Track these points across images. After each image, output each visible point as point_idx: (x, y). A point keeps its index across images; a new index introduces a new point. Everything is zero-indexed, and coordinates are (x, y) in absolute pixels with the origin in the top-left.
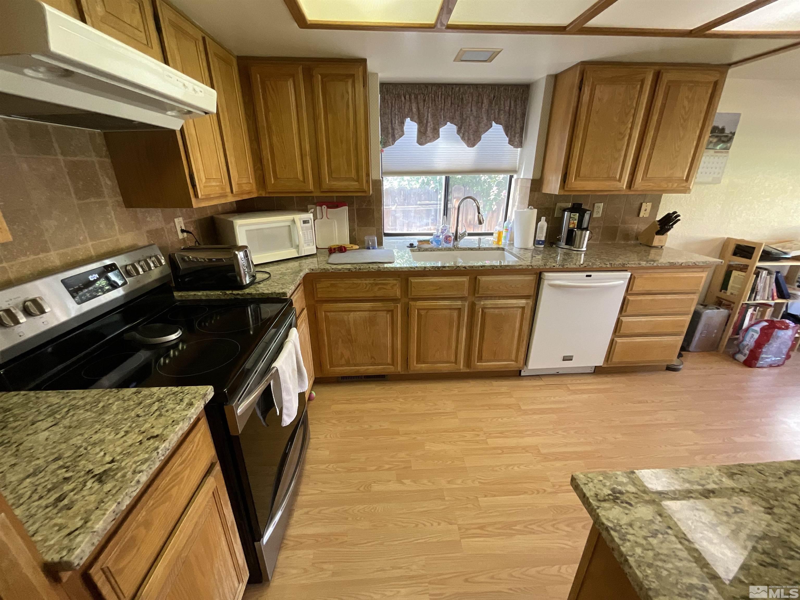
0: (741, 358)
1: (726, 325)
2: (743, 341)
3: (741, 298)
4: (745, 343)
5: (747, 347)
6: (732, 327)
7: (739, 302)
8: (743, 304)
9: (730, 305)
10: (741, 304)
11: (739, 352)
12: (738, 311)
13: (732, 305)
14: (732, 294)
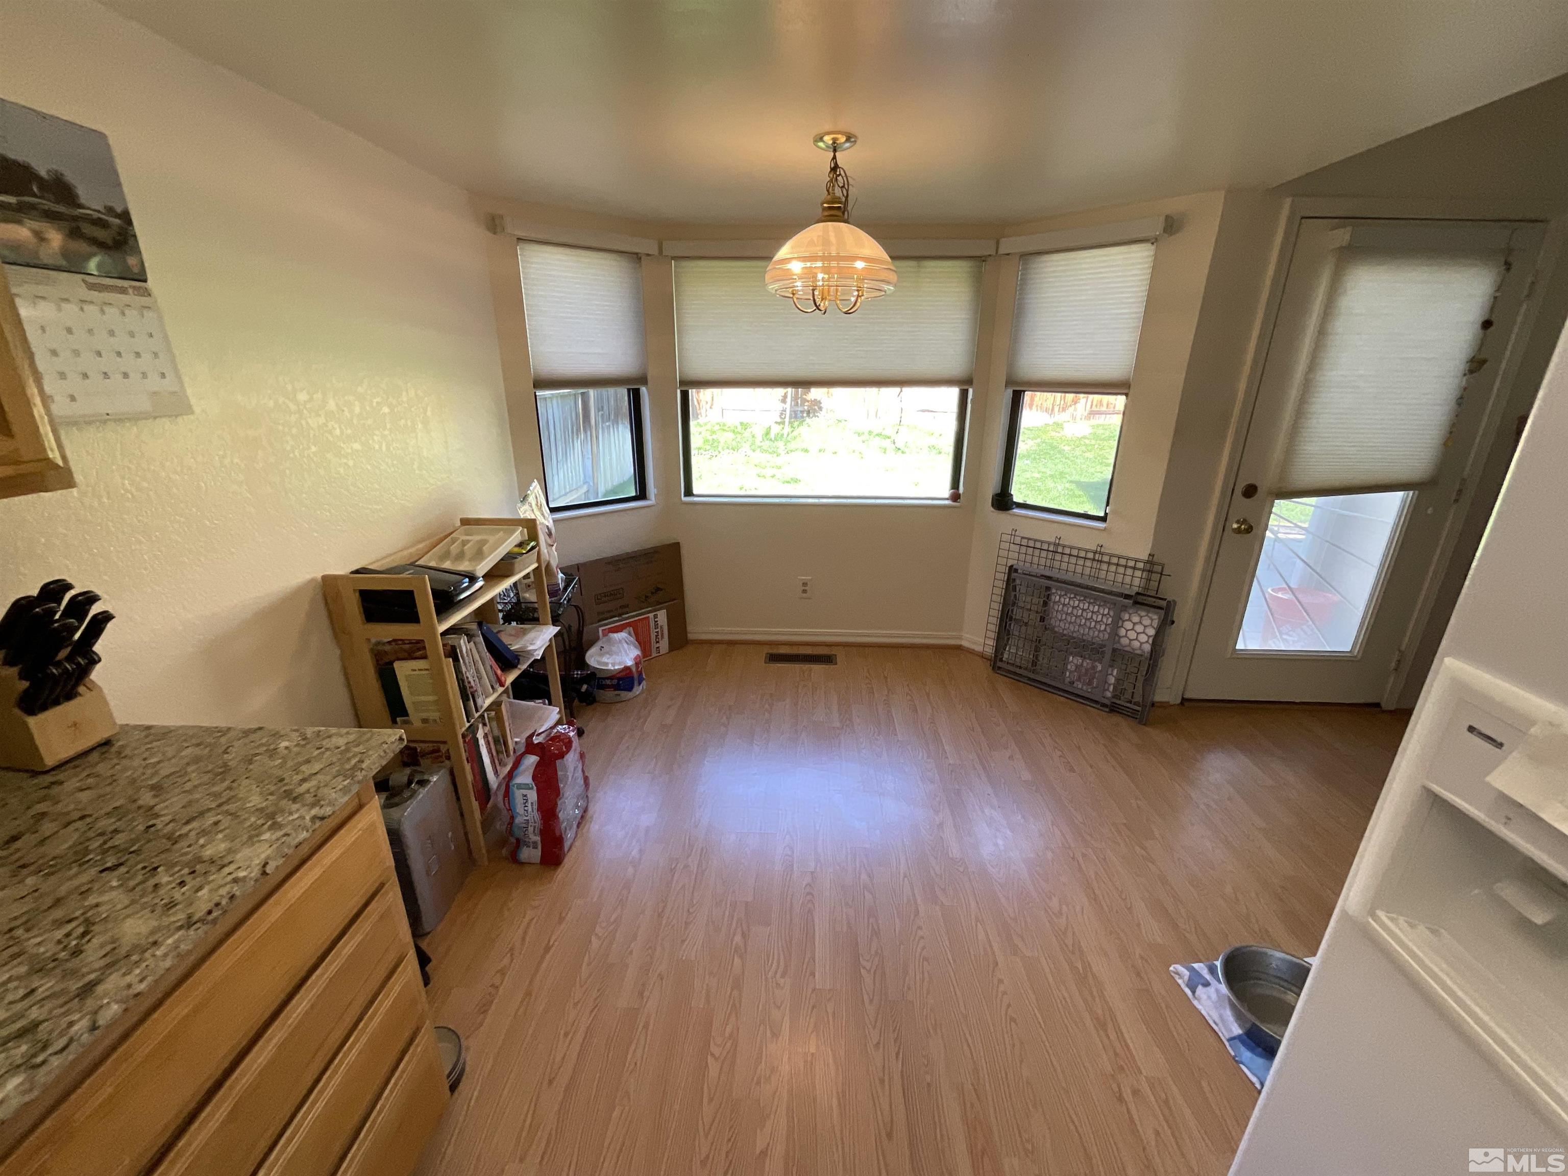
0: (531, 854)
1: (458, 799)
2: (512, 818)
3: (453, 725)
4: (518, 820)
5: (531, 829)
6: (473, 799)
7: (456, 736)
8: (464, 736)
9: (438, 750)
10: (460, 737)
11: (519, 843)
12: (464, 756)
13: (443, 748)
14: (425, 721)
